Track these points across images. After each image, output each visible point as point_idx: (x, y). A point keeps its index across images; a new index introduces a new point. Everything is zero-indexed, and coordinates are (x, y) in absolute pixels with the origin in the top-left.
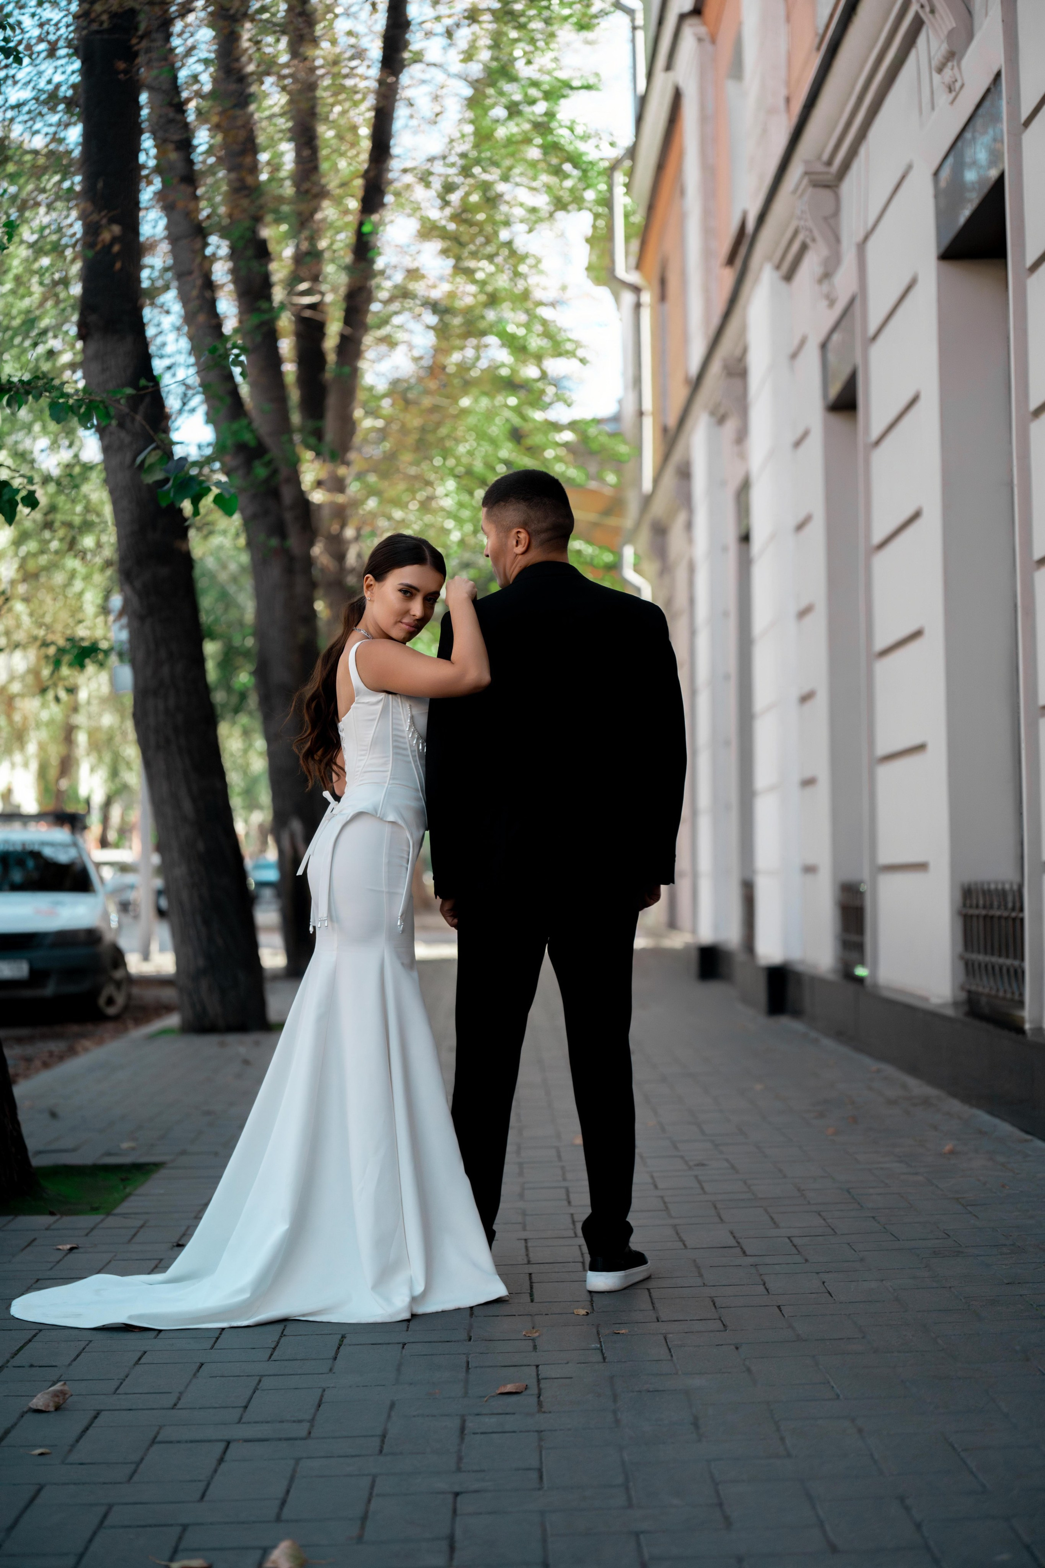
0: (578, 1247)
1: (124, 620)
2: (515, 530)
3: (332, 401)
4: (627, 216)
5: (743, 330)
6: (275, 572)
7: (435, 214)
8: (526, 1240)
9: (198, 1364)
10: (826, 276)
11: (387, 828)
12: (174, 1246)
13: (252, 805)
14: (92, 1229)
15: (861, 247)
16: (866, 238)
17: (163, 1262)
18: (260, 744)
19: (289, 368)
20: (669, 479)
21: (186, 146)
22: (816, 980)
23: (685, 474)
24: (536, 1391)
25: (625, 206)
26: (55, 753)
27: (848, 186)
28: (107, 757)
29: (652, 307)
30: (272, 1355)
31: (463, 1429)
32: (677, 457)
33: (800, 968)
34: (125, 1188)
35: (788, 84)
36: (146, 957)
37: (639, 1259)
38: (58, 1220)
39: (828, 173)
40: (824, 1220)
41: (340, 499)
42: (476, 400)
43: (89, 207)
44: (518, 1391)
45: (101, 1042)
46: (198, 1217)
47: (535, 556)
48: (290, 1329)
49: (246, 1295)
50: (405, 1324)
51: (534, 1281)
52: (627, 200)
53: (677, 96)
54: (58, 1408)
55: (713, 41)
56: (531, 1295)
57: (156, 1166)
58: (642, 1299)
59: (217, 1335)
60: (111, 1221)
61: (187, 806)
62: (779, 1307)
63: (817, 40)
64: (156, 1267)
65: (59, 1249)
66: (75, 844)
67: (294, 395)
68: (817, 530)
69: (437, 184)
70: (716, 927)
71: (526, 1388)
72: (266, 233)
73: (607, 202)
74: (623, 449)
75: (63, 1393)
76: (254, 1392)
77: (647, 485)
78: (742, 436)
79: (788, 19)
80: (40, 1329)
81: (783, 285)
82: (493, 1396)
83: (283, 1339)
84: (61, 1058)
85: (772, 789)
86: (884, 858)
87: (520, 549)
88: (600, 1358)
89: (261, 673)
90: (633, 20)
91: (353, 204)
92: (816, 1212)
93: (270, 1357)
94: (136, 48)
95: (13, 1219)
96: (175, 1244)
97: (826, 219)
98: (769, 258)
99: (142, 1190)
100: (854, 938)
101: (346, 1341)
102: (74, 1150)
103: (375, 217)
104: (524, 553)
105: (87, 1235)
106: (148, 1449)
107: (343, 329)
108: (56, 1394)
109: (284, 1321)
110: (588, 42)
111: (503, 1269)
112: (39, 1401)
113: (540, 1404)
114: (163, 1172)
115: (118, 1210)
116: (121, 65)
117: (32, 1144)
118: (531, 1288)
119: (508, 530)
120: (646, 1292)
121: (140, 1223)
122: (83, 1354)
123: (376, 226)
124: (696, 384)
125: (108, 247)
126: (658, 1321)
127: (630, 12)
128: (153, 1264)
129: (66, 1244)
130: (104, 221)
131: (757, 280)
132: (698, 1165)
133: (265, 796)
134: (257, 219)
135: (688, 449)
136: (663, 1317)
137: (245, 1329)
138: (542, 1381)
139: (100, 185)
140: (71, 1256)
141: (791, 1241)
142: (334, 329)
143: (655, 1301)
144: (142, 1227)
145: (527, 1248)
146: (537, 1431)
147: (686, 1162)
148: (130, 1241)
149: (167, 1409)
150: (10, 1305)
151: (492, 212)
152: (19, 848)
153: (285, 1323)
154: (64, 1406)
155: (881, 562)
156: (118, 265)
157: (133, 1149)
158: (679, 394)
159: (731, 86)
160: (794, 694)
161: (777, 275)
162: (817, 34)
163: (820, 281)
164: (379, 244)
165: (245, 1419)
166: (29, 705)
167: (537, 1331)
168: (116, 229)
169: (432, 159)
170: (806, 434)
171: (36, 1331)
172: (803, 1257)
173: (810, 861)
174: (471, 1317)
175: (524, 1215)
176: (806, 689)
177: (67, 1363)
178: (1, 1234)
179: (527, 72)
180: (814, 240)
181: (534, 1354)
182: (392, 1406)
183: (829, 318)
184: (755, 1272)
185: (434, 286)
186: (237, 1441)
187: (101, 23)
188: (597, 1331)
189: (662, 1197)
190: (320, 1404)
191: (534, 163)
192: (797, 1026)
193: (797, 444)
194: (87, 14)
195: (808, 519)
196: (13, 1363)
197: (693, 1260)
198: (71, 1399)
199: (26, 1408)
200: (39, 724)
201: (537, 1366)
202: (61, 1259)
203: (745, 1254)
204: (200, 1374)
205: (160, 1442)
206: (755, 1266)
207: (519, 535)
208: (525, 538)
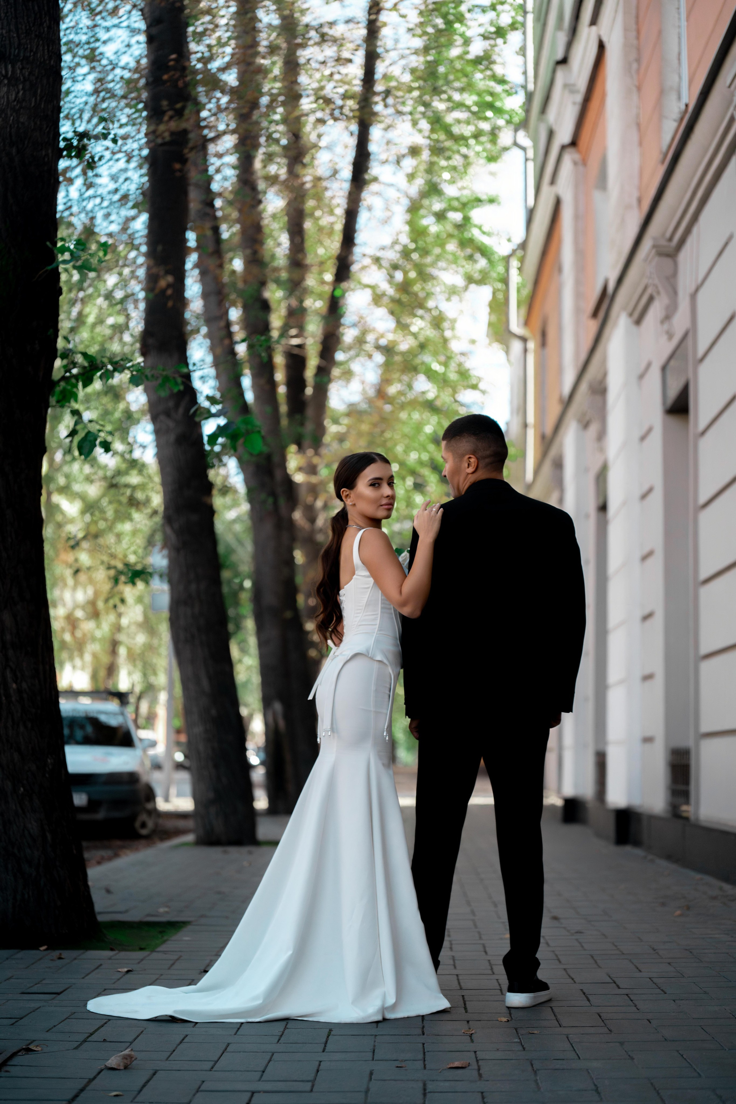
0: (496, 980)
2: (467, 456)
3: (310, 412)
4: (519, 291)
5: (604, 361)
6: (268, 527)
7: (385, 286)
8: (457, 975)
9: (226, 1044)
10: (667, 317)
11: (375, 666)
12: (202, 972)
14: (142, 960)
15: (693, 296)
16: (697, 290)
19: (282, 390)
20: (547, 468)
22: (652, 817)
23: (559, 465)
24: (476, 1067)
25: (518, 283)
26: (105, 659)
27: (684, 256)
29: (536, 352)
30: (279, 1040)
31: (425, 1088)
32: (553, 453)
33: (640, 810)
34: (162, 936)
35: (640, 189)
36: (167, 800)
37: (544, 986)
38: (117, 954)
39: (669, 246)
40: (674, 968)
41: (314, 479)
43: (152, 262)
44: (463, 1066)
45: (137, 849)
46: (218, 955)
47: (482, 475)
48: (291, 1024)
49: (259, 1002)
50: (375, 1025)
51: (466, 1000)
52: (519, 279)
53: (558, 203)
54: (126, 1068)
55: (585, 163)
56: (465, 1008)
57: (185, 923)
58: (546, 1013)
59: (238, 1026)
60: (154, 955)
61: (205, 684)
62: (648, 1020)
63: (662, 157)
65: (120, 971)
66: (122, 714)
67: (284, 408)
68: (657, 498)
69: (386, 264)
70: (576, 785)
71: (469, 1065)
72: (267, 294)
73: (505, 281)
75: (130, 1057)
76: (269, 1062)
77: (529, 476)
78: (602, 435)
79: (641, 144)
80: (109, 1019)
81: (634, 328)
82: (445, 1069)
83: (286, 1031)
84: (110, 859)
85: (621, 682)
86: (705, 727)
87: (470, 470)
88: (521, 1048)
90: (526, 154)
91: (329, 277)
92: (668, 963)
94: (187, 156)
95: (84, 952)
96: (202, 971)
97: (667, 278)
98: (624, 308)
99: (174, 938)
100: (680, 787)
101: (332, 1033)
102: (126, 911)
103: (344, 285)
104: (473, 473)
105: (138, 963)
106: (194, 1095)
107: (320, 363)
108: (125, 1057)
109: (286, 1020)
110: (492, 174)
111: (445, 991)
112: (113, 1061)
113: (480, 1075)
114: (190, 928)
115: (158, 949)
116: (177, 166)
118: (465, 1004)
119: (462, 456)
120: (550, 1009)
121: (176, 957)
122: (141, 1035)
123: (344, 292)
124: (568, 402)
125: (163, 291)
126: (561, 1027)
127: (524, 149)
129: (124, 968)
130: (162, 273)
131: (616, 324)
132: (577, 932)
134: (263, 284)
135: (561, 446)
136: (564, 1023)
138: (480, 1061)
139: (160, 248)
140: (129, 976)
141: (652, 981)
142: (313, 362)
143: (557, 1014)
144: (178, 959)
145: (458, 979)
146: (479, 1092)
148: (169, 969)
149: (206, 1071)
150: (86, 1004)
151: (424, 285)
152: (83, 715)
153: (287, 1021)
154: (130, 1066)
155: (705, 517)
156: (170, 304)
157: (167, 912)
158: (554, 410)
159: (597, 195)
160: (638, 615)
161: (629, 320)
162: (661, 152)
163: (662, 322)
165: (263, 1078)
166: (88, 626)
167: (472, 1031)
168: (170, 279)
169: (383, 248)
170: (650, 430)
171: (106, 1020)
172: (662, 990)
173: (648, 734)
174: (423, 1021)
175: (454, 960)
176: (647, 611)
177: (131, 1040)
178: (76, 961)
179: (450, 191)
180: (658, 293)
181: (472, 1044)
182: (371, 1074)
183: (668, 348)
184: (628, 998)
185: (382, 336)
186: (259, 1092)
187: (163, 138)
188: (517, 1031)
189: (553, 951)
190: (318, 1071)
191: (454, 254)
192: (638, 852)
193: (643, 438)
194: (154, 132)
195: (650, 490)
196: (90, 1039)
197: (582, 990)
198: (135, 1062)
199: (103, 1067)
200: (94, 639)
201: (475, 1052)
202: (121, 978)
203: (619, 988)
204: (228, 1050)
205: (202, 1091)
206: (627, 995)
207: (470, 460)
208: (475, 462)
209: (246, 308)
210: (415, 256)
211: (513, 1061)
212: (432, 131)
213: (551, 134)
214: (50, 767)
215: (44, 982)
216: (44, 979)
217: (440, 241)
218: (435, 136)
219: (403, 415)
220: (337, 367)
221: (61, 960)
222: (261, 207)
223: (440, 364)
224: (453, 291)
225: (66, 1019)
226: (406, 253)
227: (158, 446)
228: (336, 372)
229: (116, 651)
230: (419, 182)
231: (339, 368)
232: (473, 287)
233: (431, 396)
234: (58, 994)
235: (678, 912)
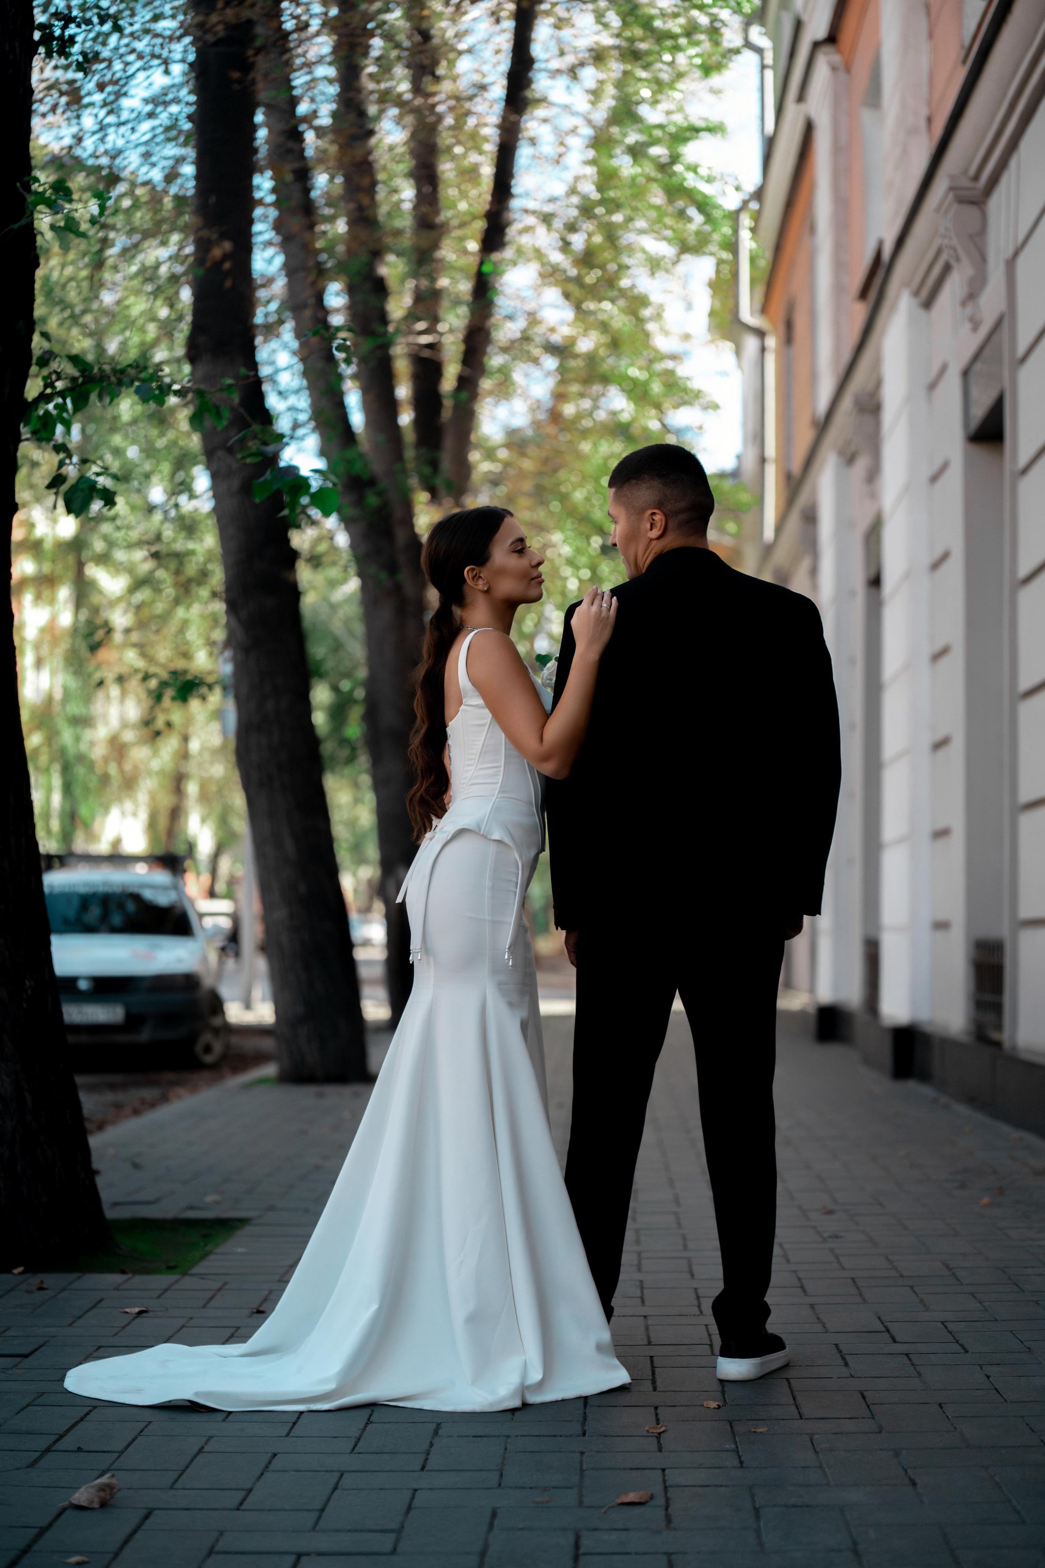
0: (704, 1327)
1: (228, 654)
2: (649, 512)
3: (449, 442)
4: (753, 260)
5: (877, 362)
6: (386, 613)
7: (556, 257)
8: (645, 1317)
9: (270, 1455)
10: (972, 296)
11: (492, 848)
12: (253, 1313)
13: (361, 860)
14: (166, 1290)
15: (1011, 264)
16: (1016, 254)
17: (240, 1330)
18: (370, 798)
19: (406, 418)
20: (794, 522)
21: (303, 175)
22: (948, 1043)
23: (810, 518)
24: (663, 1502)
25: (751, 251)
26: (166, 801)
27: (996, 201)
28: (217, 809)
29: (778, 353)
30: (355, 1445)
31: (577, 1545)
32: (802, 501)
33: (928, 1029)
34: (206, 1245)
35: (929, 103)
36: (247, 1006)
37: (776, 1345)
38: (129, 1279)
39: (974, 189)
40: (980, 1303)
42: (595, 445)
43: (201, 221)
44: (642, 1500)
45: (194, 1089)
46: (284, 1280)
47: (673, 541)
48: (377, 1416)
51: (655, 1365)
52: (754, 245)
53: (809, 129)
54: (103, 1505)
55: (848, 69)
56: (654, 1382)
57: (242, 1222)
58: (780, 1391)
59: (294, 1419)
60: (187, 1282)
61: (289, 846)
62: (940, 1405)
63: (963, 53)
64: (232, 1336)
65: (127, 1313)
66: (175, 888)
68: (955, 567)
69: (558, 224)
70: (836, 985)
71: (652, 1497)
72: (383, 271)
73: (733, 246)
74: (745, 497)
75: (107, 1488)
76: (333, 1492)
77: (769, 533)
78: (873, 474)
79: (931, 35)
80: (95, 1405)
81: (921, 313)
82: (613, 1507)
83: (370, 1427)
84: (152, 1105)
85: (900, 840)
86: (1026, 911)
87: (655, 533)
88: (736, 1463)
89: (371, 716)
90: (762, 59)
91: (473, 246)
92: (970, 1293)
93: (354, 1449)
94: (251, 60)
95: (79, 1278)
96: (255, 1311)
97: (971, 237)
98: (906, 284)
99: (221, 1249)
100: (989, 997)
101: (441, 1432)
102: (157, 1201)
103: (495, 256)
104: (659, 538)
105: (158, 1297)
106: (204, 1561)
107: (462, 371)
108: (103, 1488)
109: (371, 1406)
110: (713, 91)
112: (81, 1496)
113: (668, 1519)
114: (248, 1230)
115: (196, 1270)
116: (236, 75)
117: (106, 1195)
118: (653, 1373)
119: (643, 511)
120: (786, 1383)
121: (218, 1285)
122: (139, 1438)
123: (496, 266)
124: (823, 426)
125: (218, 264)
126: (801, 1418)
127: (759, 51)
128: (228, 1332)
129: (134, 1307)
130: (214, 237)
131: (894, 307)
132: (832, 1237)
133: (372, 851)
134: (377, 254)
135: (814, 490)
136: (806, 1411)
137: (328, 1414)
138: (670, 1489)
139: (213, 199)
140: (139, 1321)
141: (946, 1327)
142: (452, 370)
143: (797, 1394)
144: (220, 1289)
145: (646, 1325)
146: (665, 1553)
147: (819, 1233)
148: (204, 1307)
149: (231, 1509)
150: (65, 1376)
151: (615, 254)
152: (118, 890)
153: (372, 1408)
154: (111, 1502)
155: (1027, 597)
156: (228, 283)
157: (217, 1203)
158: (804, 436)
159: (867, 116)
160: (927, 739)
161: (915, 302)
162: (962, 47)
163: (964, 304)
164: (497, 285)
165: (322, 1525)
166: (140, 754)
167: (661, 1427)
168: (227, 246)
169: (552, 200)
170: (945, 467)
171: (90, 1408)
172: (962, 1346)
173: (941, 916)
174: (585, 1407)
175: (642, 1288)
176: (940, 736)
177: (120, 1449)
178: (64, 1294)
179: (651, 115)
180: (958, 260)
181: (659, 1454)
182: (494, 1515)
183: (973, 342)
184: (908, 1362)
185: (552, 330)
186: (308, 1554)
187: (215, 33)
188: (731, 1427)
189: (795, 1272)
190: (409, 1508)
191: (658, 208)
192: (926, 1091)
193: (934, 478)
194: (201, 26)
195: (945, 556)
196: (58, 1446)
197: (836, 1345)
198: (119, 1494)
199: (66, 1503)
200: (149, 773)
201: (663, 1470)
202: (128, 1324)
203: (895, 1341)
204: (272, 1467)
205: (218, 1553)
206: (907, 1355)
207: (654, 517)
208: (661, 520)
209: (351, 290)
210: (600, 211)
211: (723, 1489)
212: (625, 24)
213: (798, 26)
214: (29, 992)
215: (8, 1333)
216: (8, 1328)
217: (638, 190)
218: (628, 34)
219: (585, 447)
220: (488, 378)
221: (42, 1293)
222: (373, 141)
223: (640, 368)
224: (655, 265)
225: (28, 1406)
226: (587, 210)
227: (215, 496)
228: (486, 384)
229: (182, 787)
230: (608, 102)
231: (491, 379)
232: (686, 257)
233: (625, 417)
234: (26, 1356)
235: (986, 1200)
